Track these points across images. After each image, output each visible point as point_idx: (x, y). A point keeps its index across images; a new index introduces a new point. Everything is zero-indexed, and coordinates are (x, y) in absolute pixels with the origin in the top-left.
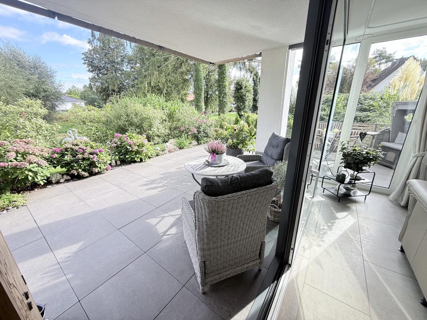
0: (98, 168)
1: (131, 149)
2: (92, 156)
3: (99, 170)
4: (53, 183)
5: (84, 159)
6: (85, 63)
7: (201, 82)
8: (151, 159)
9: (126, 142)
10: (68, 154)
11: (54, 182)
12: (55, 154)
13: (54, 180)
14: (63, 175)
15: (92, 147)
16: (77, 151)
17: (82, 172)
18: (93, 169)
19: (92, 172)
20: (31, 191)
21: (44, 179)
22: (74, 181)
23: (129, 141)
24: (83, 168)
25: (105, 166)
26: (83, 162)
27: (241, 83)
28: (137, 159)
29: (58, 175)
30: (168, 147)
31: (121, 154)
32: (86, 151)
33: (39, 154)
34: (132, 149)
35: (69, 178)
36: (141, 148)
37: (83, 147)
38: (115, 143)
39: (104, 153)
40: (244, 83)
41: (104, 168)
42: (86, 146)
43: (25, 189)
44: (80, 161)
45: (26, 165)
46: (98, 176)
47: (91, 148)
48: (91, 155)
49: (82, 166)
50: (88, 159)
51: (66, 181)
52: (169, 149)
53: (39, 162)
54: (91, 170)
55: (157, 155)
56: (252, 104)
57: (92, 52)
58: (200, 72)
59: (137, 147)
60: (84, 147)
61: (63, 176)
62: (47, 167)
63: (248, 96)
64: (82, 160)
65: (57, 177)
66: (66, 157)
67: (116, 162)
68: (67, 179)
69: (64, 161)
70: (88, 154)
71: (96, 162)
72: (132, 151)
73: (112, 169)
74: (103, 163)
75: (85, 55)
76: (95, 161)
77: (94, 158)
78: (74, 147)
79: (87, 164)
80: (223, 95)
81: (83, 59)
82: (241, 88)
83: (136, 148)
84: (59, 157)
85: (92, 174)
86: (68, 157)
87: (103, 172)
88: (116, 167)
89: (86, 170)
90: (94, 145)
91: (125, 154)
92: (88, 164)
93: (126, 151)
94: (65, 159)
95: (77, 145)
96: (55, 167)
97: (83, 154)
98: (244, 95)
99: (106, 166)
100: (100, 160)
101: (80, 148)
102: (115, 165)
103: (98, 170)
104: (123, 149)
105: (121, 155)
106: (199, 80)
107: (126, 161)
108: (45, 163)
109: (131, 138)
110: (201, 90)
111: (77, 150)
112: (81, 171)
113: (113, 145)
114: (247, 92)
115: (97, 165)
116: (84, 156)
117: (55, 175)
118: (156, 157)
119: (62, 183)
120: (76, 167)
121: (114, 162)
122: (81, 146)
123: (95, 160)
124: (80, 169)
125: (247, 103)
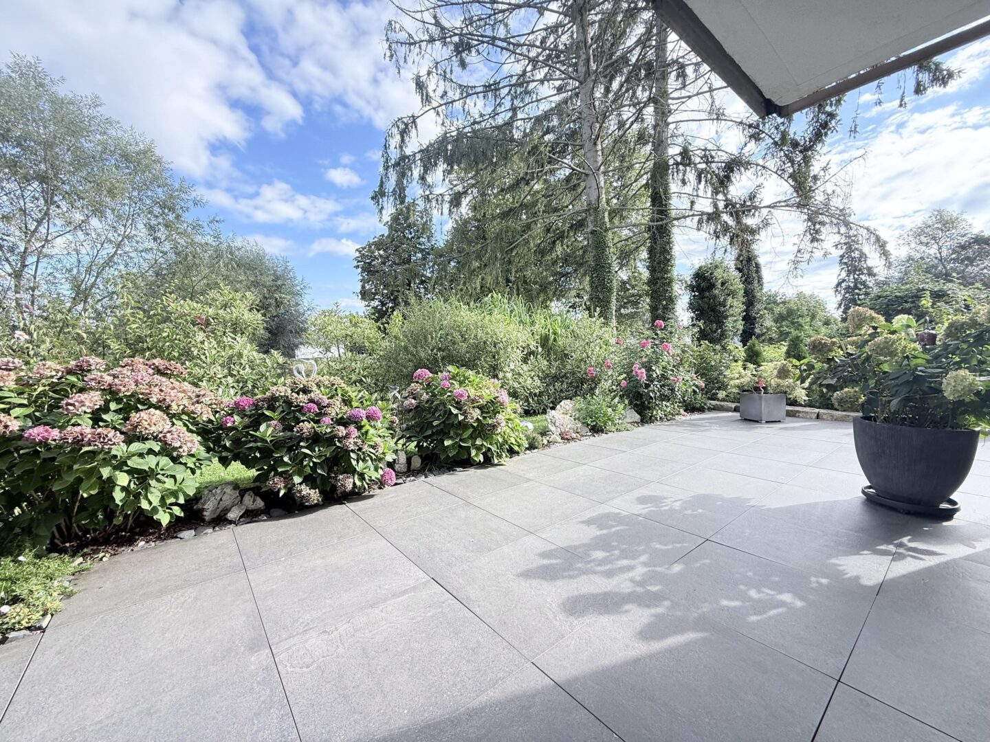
0: (356, 476)
1: (463, 417)
2: (342, 431)
3: (358, 483)
4: (203, 520)
5: (315, 439)
6: (357, 267)
7: (609, 272)
8: (516, 458)
9: (449, 394)
10: (270, 419)
11: (208, 515)
12: (234, 416)
13: (209, 508)
14: (243, 492)
15: (347, 402)
16: (300, 409)
17: (303, 487)
18: (341, 477)
19: (334, 488)
20: (122, 546)
21: (176, 504)
22: (271, 518)
23: (458, 389)
24: (308, 470)
25: (376, 469)
26: (313, 450)
27: (711, 274)
28: (477, 455)
29: (228, 490)
30: (557, 424)
31: (429, 432)
32: (329, 410)
33: (182, 407)
34: (466, 417)
35: (260, 503)
36: (490, 418)
37: (320, 396)
38: (414, 398)
39: (379, 424)
40: (719, 274)
41: (373, 478)
42: (331, 397)
43: (110, 535)
44: (302, 444)
45: (110, 440)
46: (353, 506)
47: (346, 405)
48: (342, 428)
49: (305, 463)
50: (330, 440)
51: (248, 516)
52: (559, 430)
53: (168, 435)
54: (333, 481)
55: (532, 447)
56: (741, 328)
57: (373, 247)
58: (607, 249)
59: (478, 411)
60: (325, 397)
61: (242, 497)
62: (194, 459)
63: (731, 307)
64: (310, 441)
65: (221, 500)
66: (263, 428)
67: (409, 460)
68: (251, 507)
69: (255, 441)
70: (331, 422)
71: (351, 454)
72: (463, 425)
73: (396, 484)
74: (374, 457)
75: (360, 252)
76: (352, 447)
77: (347, 436)
78: (295, 395)
79: (324, 458)
80: (664, 303)
81: (356, 259)
82: (712, 286)
83: (476, 413)
84: (245, 427)
85: (333, 497)
86: (268, 426)
87: (367, 493)
88: (408, 477)
89: (315, 479)
90: (353, 395)
91: (438, 432)
92: (327, 459)
93: (444, 422)
94: (257, 434)
95: (305, 391)
96: (225, 462)
97: (317, 422)
98: (720, 304)
99: (381, 472)
100: (366, 448)
101: (311, 401)
102: (405, 470)
103: (354, 483)
104: (437, 415)
105: (426, 438)
106: (603, 267)
107: (442, 457)
108: (192, 444)
109: (461, 383)
110: (610, 290)
111: (303, 407)
112: (301, 484)
113: (406, 402)
114: (729, 295)
115: (354, 463)
116: (319, 427)
117: (218, 491)
118: (528, 452)
119: (231, 522)
120: (286, 464)
121: (403, 458)
122: (316, 394)
123: (351, 444)
124: (299, 474)
125: (729, 324)
